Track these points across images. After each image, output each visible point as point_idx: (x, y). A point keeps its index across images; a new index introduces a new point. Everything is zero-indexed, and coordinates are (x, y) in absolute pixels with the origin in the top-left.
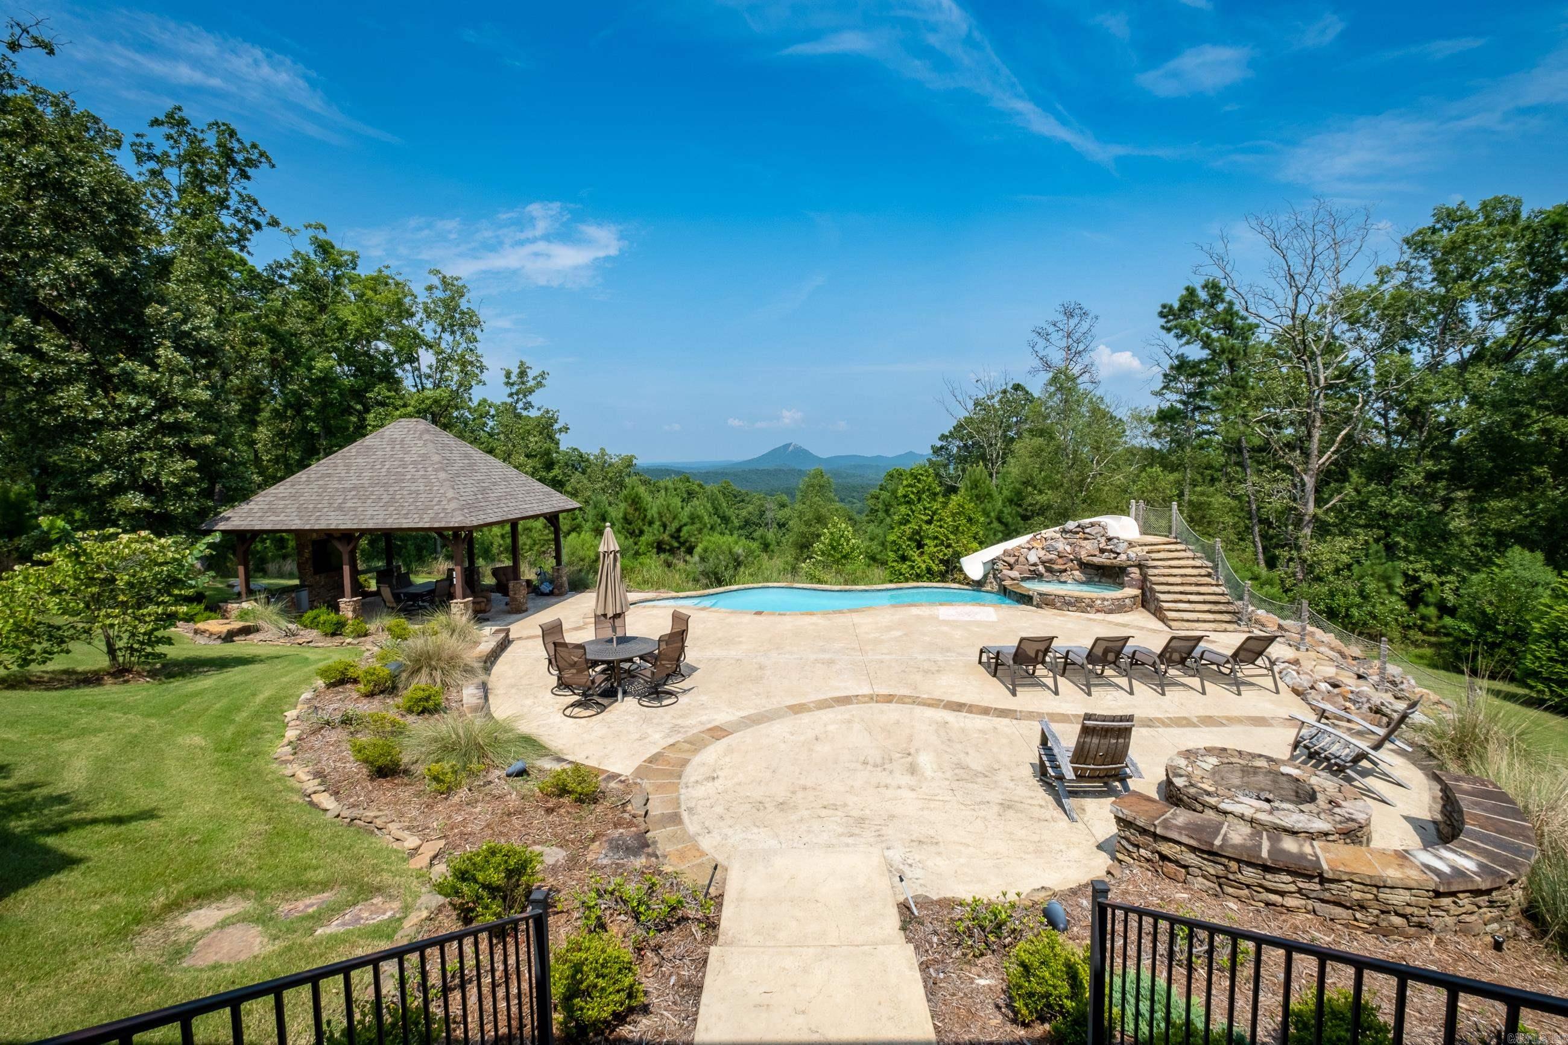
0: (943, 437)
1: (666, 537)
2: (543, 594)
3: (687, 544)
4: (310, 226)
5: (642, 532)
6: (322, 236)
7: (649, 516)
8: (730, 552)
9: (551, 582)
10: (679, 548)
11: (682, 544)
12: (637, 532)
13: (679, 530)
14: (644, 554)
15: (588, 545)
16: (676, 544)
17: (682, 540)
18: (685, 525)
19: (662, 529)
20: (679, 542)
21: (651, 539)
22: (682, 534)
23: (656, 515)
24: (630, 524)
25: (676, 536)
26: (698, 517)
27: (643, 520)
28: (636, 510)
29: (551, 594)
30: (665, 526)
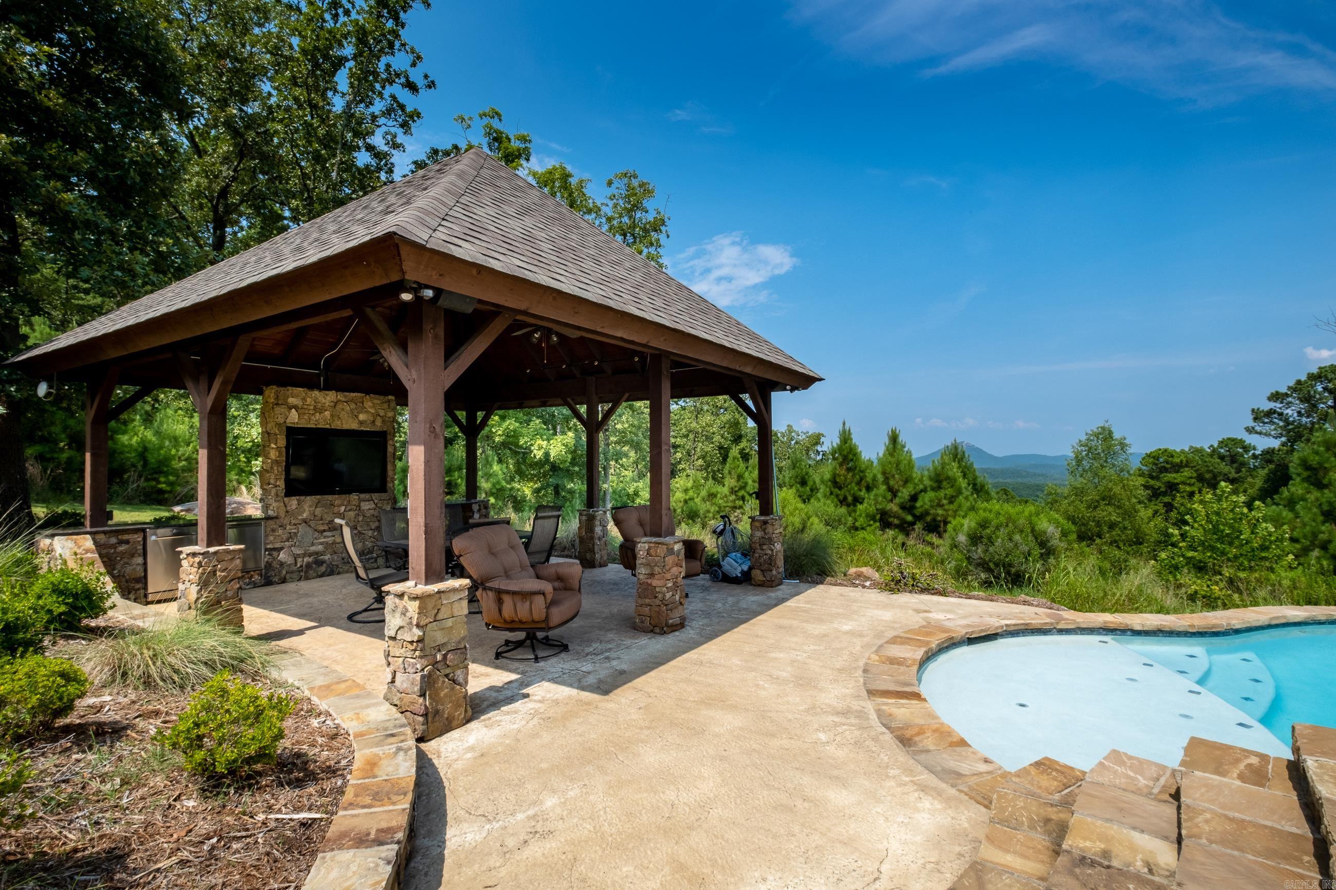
0: (1276, 397)
1: (893, 507)
2: (728, 579)
3: (929, 519)
4: (485, 115)
5: (857, 500)
6: (496, 124)
7: (869, 478)
8: (1033, 530)
9: (747, 552)
10: (913, 524)
11: (918, 518)
12: (850, 499)
13: (914, 498)
14: (863, 528)
15: (791, 508)
16: (909, 518)
17: (918, 512)
18: (924, 490)
19: (889, 496)
20: (914, 516)
21: (872, 509)
22: (918, 504)
23: (880, 477)
24: (840, 488)
25: (909, 506)
26: (948, 478)
27: (859, 483)
28: (849, 470)
29: (745, 579)
30: (894, 493)
